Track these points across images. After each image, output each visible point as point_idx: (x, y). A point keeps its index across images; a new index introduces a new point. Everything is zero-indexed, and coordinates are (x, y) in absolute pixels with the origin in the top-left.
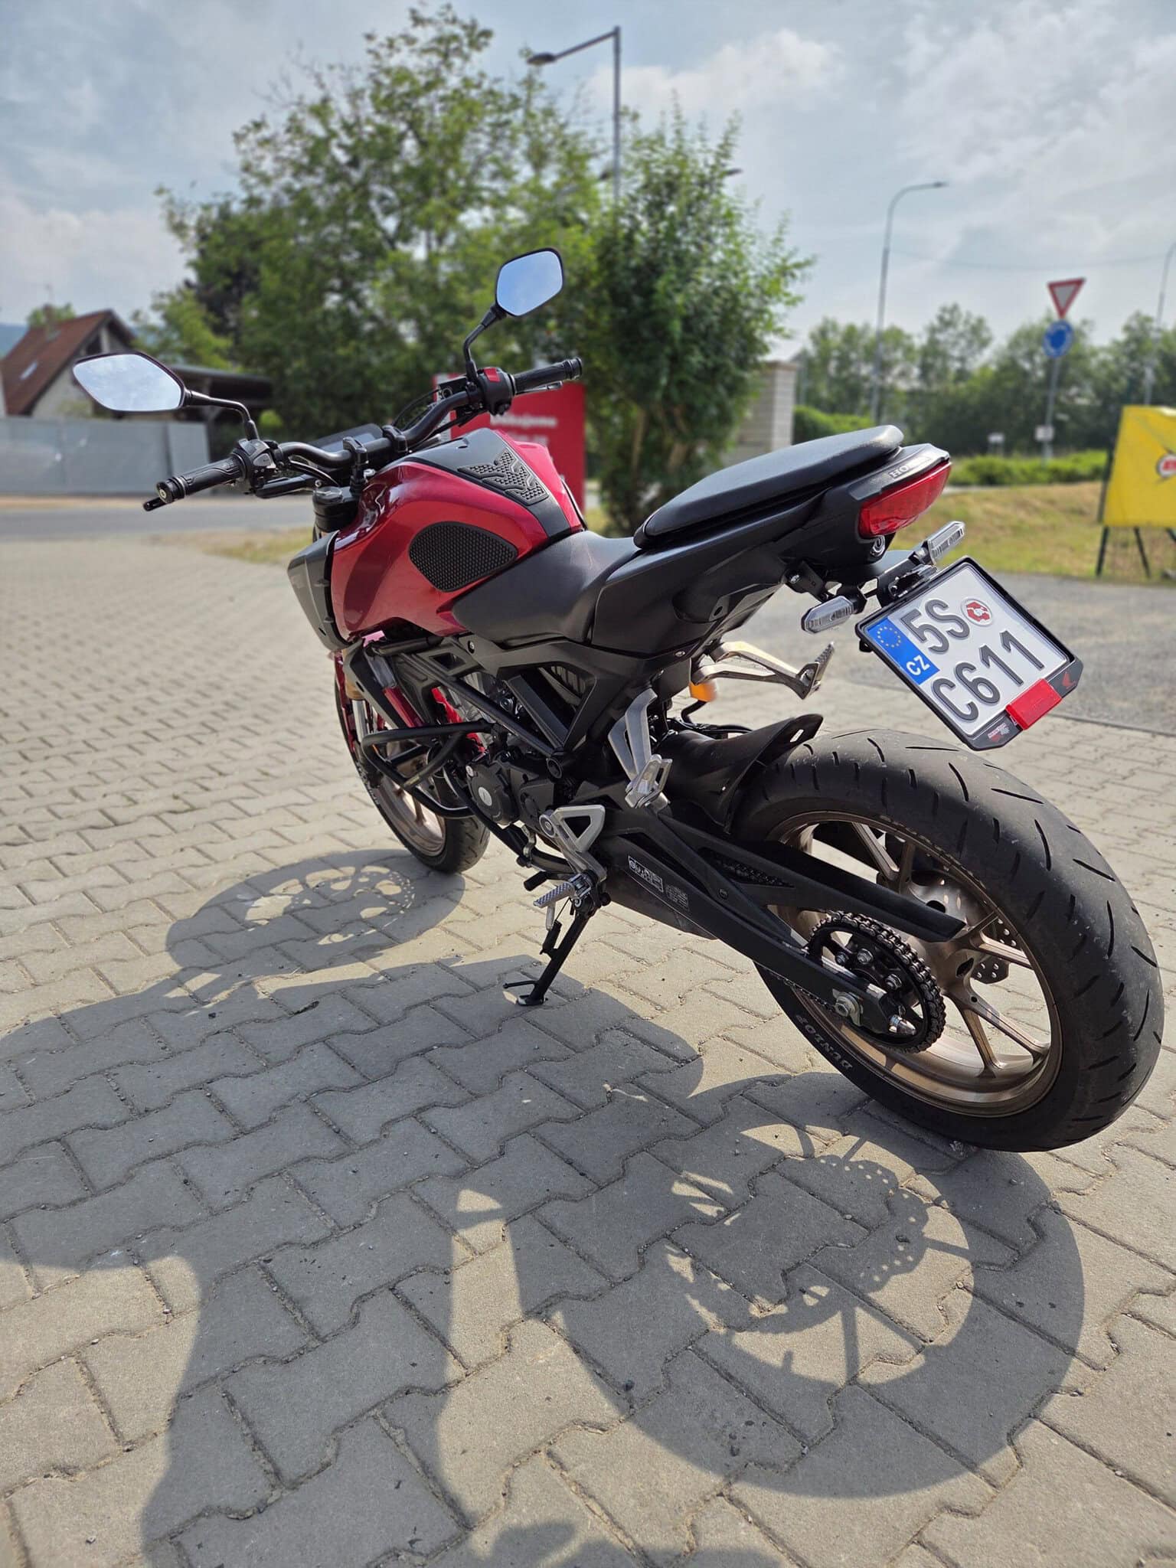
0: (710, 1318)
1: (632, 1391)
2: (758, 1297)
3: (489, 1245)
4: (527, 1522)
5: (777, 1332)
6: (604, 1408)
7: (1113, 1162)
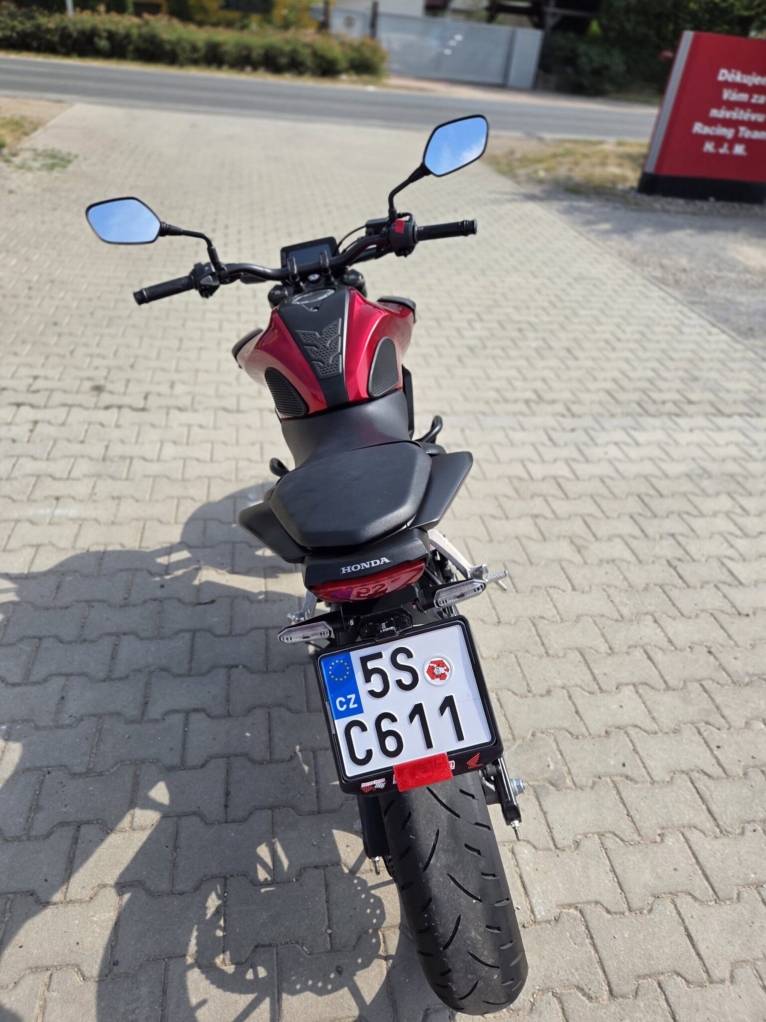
0: (193, 947)
1: (115, 967)
2: (228, 953)
3: (141, 827)
4: (8, 1006)
5: (212, 983)
6: (93, 968)
7: (533, 1004)
